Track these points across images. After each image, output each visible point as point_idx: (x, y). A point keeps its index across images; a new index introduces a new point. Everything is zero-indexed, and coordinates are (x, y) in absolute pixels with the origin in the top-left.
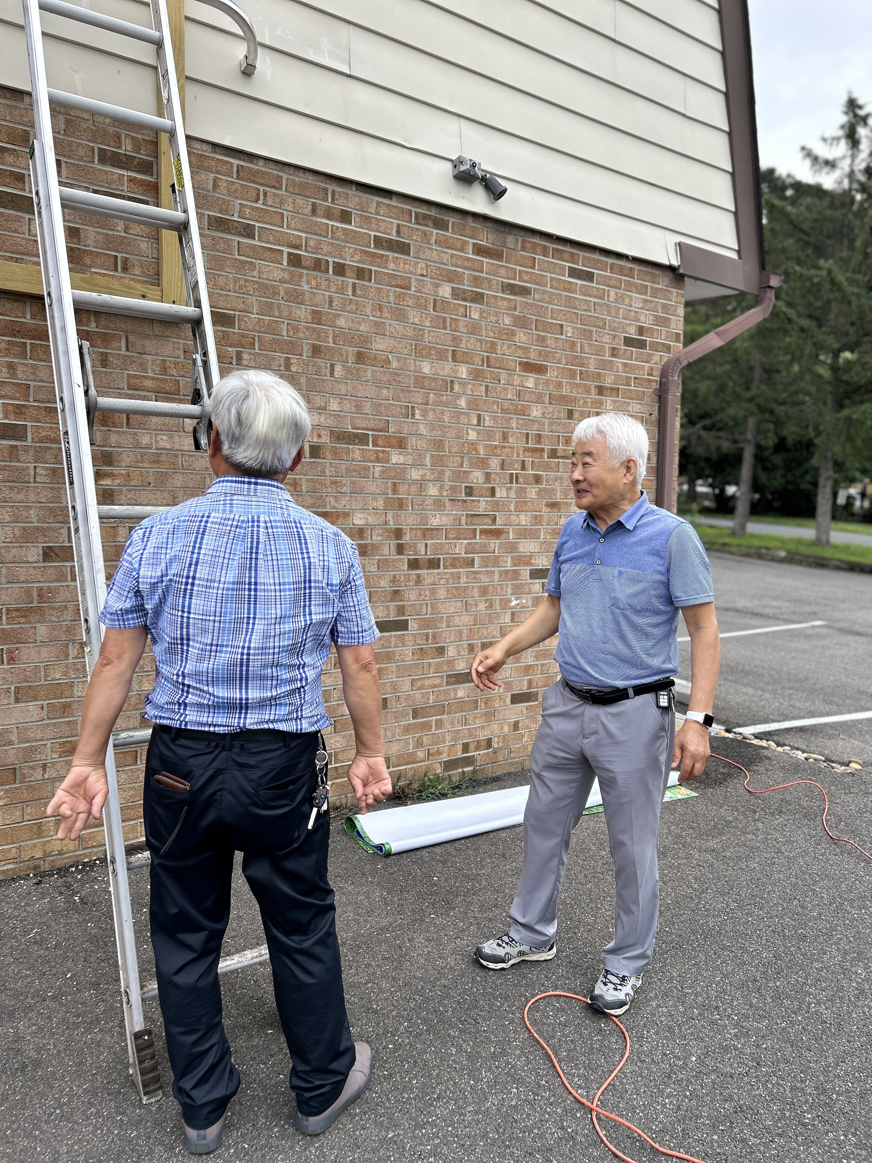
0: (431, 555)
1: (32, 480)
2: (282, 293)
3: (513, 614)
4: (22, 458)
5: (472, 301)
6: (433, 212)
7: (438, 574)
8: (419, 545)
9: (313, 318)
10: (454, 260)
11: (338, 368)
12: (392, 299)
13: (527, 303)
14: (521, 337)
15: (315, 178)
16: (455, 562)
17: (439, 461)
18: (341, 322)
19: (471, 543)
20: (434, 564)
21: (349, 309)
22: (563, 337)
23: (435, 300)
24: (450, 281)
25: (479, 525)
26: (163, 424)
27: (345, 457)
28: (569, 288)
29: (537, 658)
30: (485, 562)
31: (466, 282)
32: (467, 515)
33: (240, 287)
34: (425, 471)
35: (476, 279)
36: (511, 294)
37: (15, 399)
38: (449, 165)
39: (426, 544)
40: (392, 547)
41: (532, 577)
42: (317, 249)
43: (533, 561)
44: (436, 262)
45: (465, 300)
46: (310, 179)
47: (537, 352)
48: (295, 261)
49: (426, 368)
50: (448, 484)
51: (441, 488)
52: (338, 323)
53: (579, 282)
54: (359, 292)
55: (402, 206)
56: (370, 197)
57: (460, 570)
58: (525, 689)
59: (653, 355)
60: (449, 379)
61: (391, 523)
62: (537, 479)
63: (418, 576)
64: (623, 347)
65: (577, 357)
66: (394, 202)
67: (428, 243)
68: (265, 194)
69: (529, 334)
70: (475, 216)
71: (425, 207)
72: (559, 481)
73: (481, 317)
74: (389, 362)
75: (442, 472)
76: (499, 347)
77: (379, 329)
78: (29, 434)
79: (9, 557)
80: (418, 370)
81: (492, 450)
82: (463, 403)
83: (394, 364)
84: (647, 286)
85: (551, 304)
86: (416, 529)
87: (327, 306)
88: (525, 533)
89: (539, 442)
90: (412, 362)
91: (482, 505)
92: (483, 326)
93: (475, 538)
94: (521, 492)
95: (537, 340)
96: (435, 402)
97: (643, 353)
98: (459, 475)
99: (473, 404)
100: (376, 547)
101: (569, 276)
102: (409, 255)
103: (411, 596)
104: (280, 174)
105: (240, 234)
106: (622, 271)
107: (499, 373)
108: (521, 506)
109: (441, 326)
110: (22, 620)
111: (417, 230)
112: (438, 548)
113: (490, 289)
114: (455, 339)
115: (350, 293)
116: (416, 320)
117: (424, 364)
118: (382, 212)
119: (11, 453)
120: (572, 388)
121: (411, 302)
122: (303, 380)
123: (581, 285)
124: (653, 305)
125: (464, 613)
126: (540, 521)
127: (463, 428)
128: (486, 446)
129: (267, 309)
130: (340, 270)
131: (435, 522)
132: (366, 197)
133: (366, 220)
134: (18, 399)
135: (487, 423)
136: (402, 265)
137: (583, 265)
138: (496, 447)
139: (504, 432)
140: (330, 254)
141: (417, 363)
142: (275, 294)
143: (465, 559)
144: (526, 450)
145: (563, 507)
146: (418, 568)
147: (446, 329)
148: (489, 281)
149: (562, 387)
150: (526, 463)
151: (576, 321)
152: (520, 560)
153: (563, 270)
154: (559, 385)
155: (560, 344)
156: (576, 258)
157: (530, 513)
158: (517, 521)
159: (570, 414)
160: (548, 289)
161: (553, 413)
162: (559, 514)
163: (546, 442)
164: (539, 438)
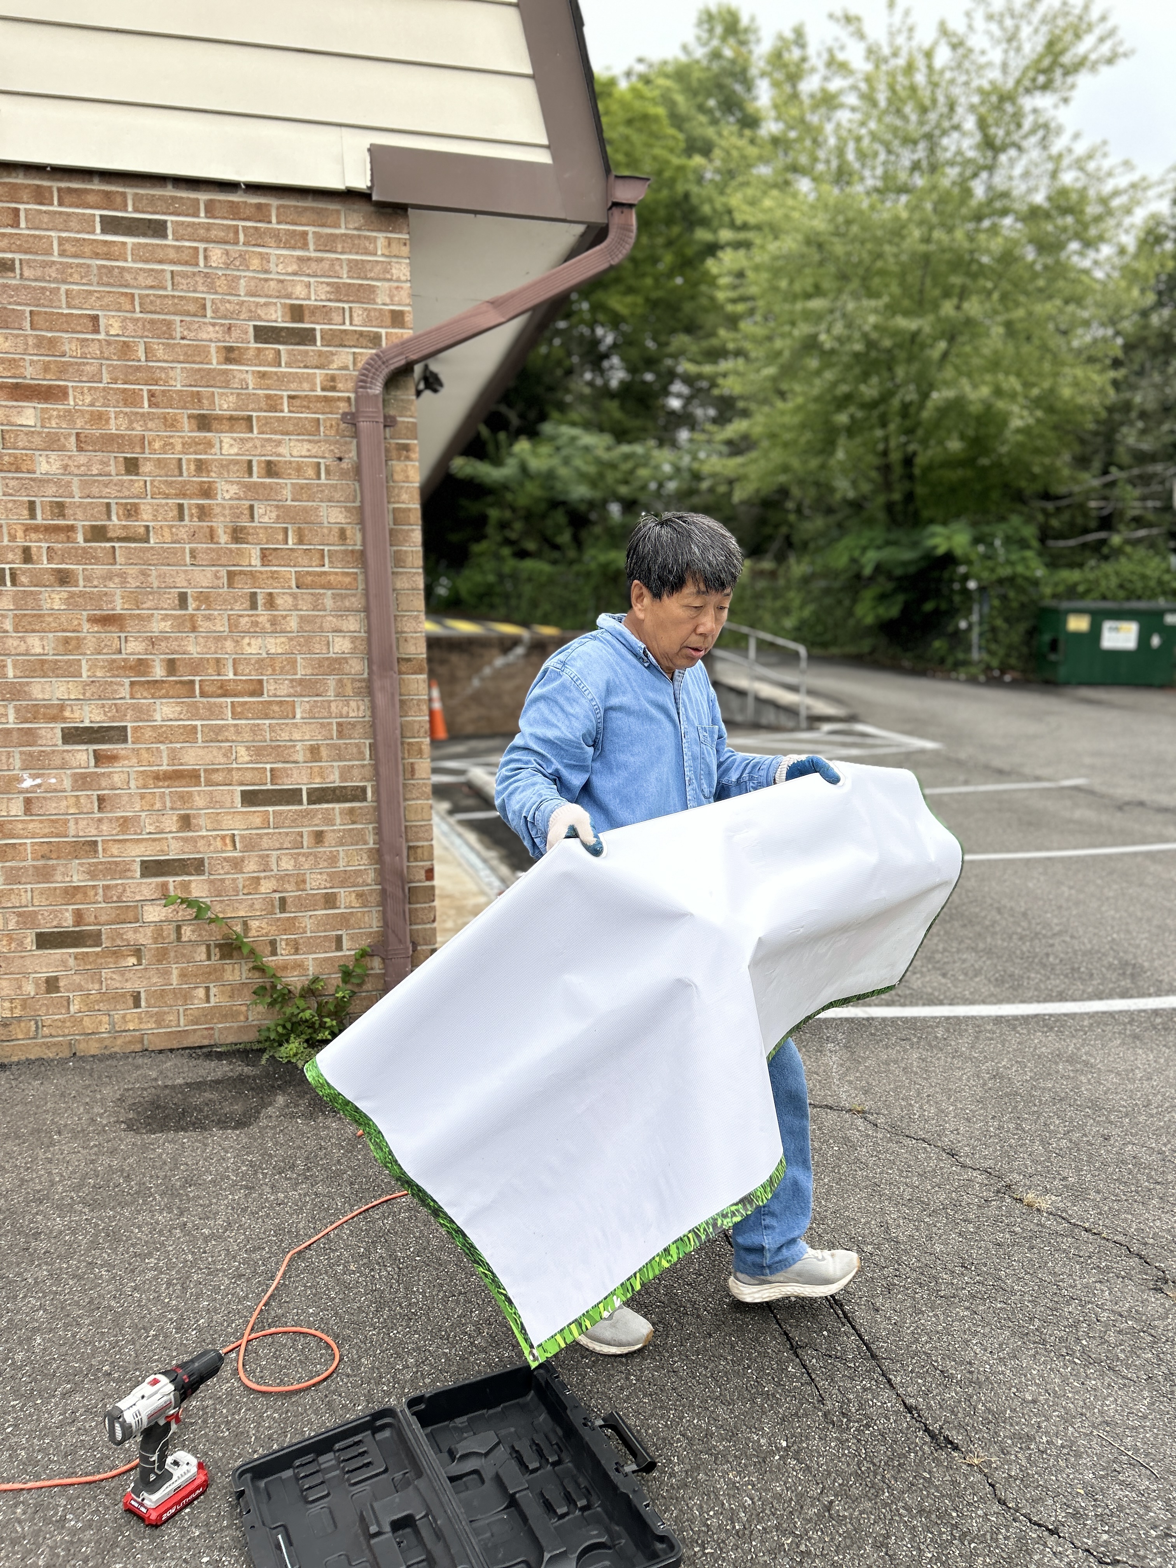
3: (28, 802)
13: (5, 286)
22: (102, 336)
28: (108, 252)
29: (92, 874)
41: (66, 742)
43: (67, 714)
47: (39, 366)
53: (130, 240)
58: (67, 922)
59: (332, 354)
62: (64, 578)
64: (253, 345)
65: (138, 369)
72: (117, 580)
84: (305, 234)
85: (64, 282)
88: (41, 668)
89: (62, 515)
94: (24, 599)
95: (38, 346)
97: (307, 352)
101: (103, 231)
106: (235, 211)
108: (29, 623)
120: (131, 422)
123: (134, 244)
124: (326, 265)
126: (78, 647)
137: (136, 210)
144: (29, 529)
145: (131, 623)
149: (107, 421)
150: (34, 551)
151: (128, 307)
152: (37, 712)
153: (87, 224)
154: (99, 418)
155: (94, 349)
156: (119, 200)
157: (51, 635)
158: (22, 648)
159: (132, 466)
160: (56, 258)
161: (88, 466)
162: (123, 635)
163: (80, 515)
164: (60, 509)
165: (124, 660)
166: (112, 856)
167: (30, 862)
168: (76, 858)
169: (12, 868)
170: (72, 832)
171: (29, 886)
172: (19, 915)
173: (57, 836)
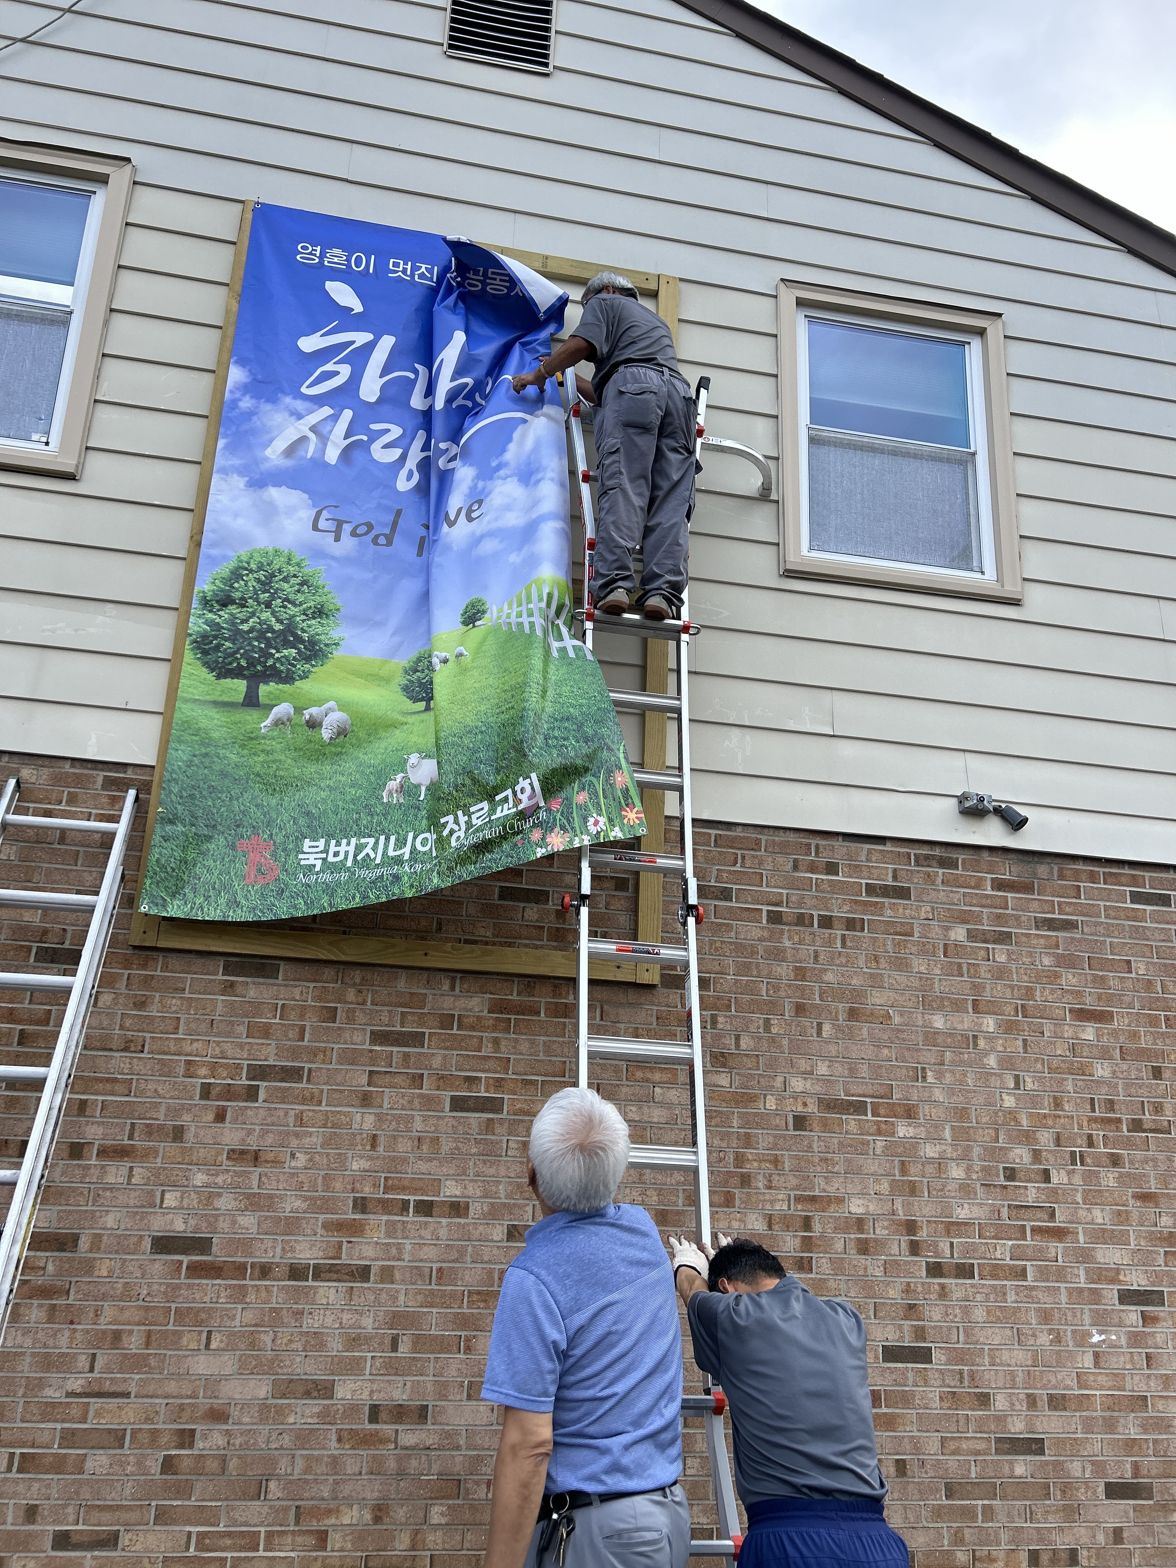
0: (959, 1258)
1: (504, 1154)
2: (761, 952)
3: (1096, 1355)
4: (497, 1131)
5: (994, 942)
6: (937, 852)
7: (973, 1286)
8: (941, 1244)
9: (796, 975)
10: (967, 899)
11: (827, 1028)
12: (890, 948)
13: (1072, 938)
14: (1069, 979)
15: (796, 835)
16: (996, 1271)
17: (962, 1135)
18: (829, 977)
19: (1019, 1246)
20: (964, 1271)
21: (838, 962)
22: (1133, 975)
23: (945, 945)
24: (964, 922)
25: (1029, 1220)
26: (633, 1094)
27: (837, 1129)
28: (1135, 916)
29: (1145, 1429)
30: (1043, 1274)
31: (985, 921)
32: (1009, 1206)
33: (716, 949)
34: (944, 1147)
35: (999, 916)
36: (1049, 930)
37: (496, 1072)
38: (954, 801)
39: (952, 1244)
40: (903, 1244)
41: (1121, 1302)
42: (800, 904)
43: (1121, 1277)
44: (944, 903)
45: (985, 941)
46: (792, 837)
47: (1095, 996)
48: (775, 918)
49: (939, 1022)
50: (977, 1165)
51: (969, 1169)
52: (826, 978)
53: (1148, 908)
54: (849, 944)
55: (898, 849)
56: (859, 845)
57: (1005, 1282)
58: (1128, 1476)
60: (971, 1034)
61: (901, 1213)
62: (1115, 1161)
63: (943, 1287)
65: (1157, 999)
66: (889, 847)
67: (933, 883)
68: (743, 857)
69: (1080, 974)
70: (991, 849)
71: (926, 847)
72: (1151, 1164)
73: (1010, 959)
74: (890, 1017)
75: (969, 1149)
76: (1038, 993)
77: (876, 981)
78: (505, 1107)
79: (476, 1234)
80: (928, 1025)
81: (1041, 1121)
82: (992, 1061)
83: (897, 1019)
85: (1108, 936)
86: (935, 1222)
87: (812, 961)
88: (1102, 1236)
89: (1113, 1110)
90: (919, 1016)
91: (1032, 1193)
92: (1014, 970)
93: (1025, 1239)
94: (1089, 1177)
95: (1093, 981)
96: (953, 1062)
98: (993, 1153)
99: (1007, 1063)
100: (880, 1245)
101: (1132, 902)
102: (910, 899)
103: (934, 1314)
104: (759, 836)
105: (717, 898)
107: (1042, 1023)
108: (1093, 1197)
109: (956, 973)
110: (482, 1305)
111: (918, 872)
112: (969, 1250)
113: (1019, 926)
114: (974, 986)
115: (839, 945)
116: (923, 969)
117: (935, 1017)
118: (874, 859)
119: (487, 1127)
120: (1155, 1039)
121: (914, 949)
122: (785, 1042)
123: (1150, 910)
125: (1016, 1347)
126: (1127, 1219)
127: (995, 1093)
128: (1031, 1115)
129: (744, 969)
130: (826, 922)
131: (963, 1213)
132: (853, 846)
133: (856, 869)
134: (499, 1073)
135: (1029, 1086)
136: (901, 910)
137: (1151, 888)
138: (1045, 1116)
139: (1055, 1098)
140: (815, 907)
141: (926, 1017)
142: (754, 953)
143: (1011, 1267)
144: (1091, 1120)
145: (1162, 1201)
146: (941, 1275)
147: (962, 976)
148: (1017, 918)
149: (1140, 1038)
150: (1095, 1137)
151: (1150, 955)
152: (1100, 1274)
153: (1121, 897)
154: (1134, 1036)
155: (1129, 984)
156: (1141, 881)
157: (1108, 1208)
158: (1089, 1219)
159: (1157, 1073)
160: (1103, 920)
161: (1129, 1071)
162: (1157, 1210)
163: (1124, 1110)
164: (1111, 1105)
165: (1160, 1232)
166: (1159, 1411)
167: (1099, 1413)
168: (1132, 1411)
169: (1087, 1417)
170: (1128, 1386)
171: (1099, 1436)
172: (1093, 1463)
173: (1119, 1390)
